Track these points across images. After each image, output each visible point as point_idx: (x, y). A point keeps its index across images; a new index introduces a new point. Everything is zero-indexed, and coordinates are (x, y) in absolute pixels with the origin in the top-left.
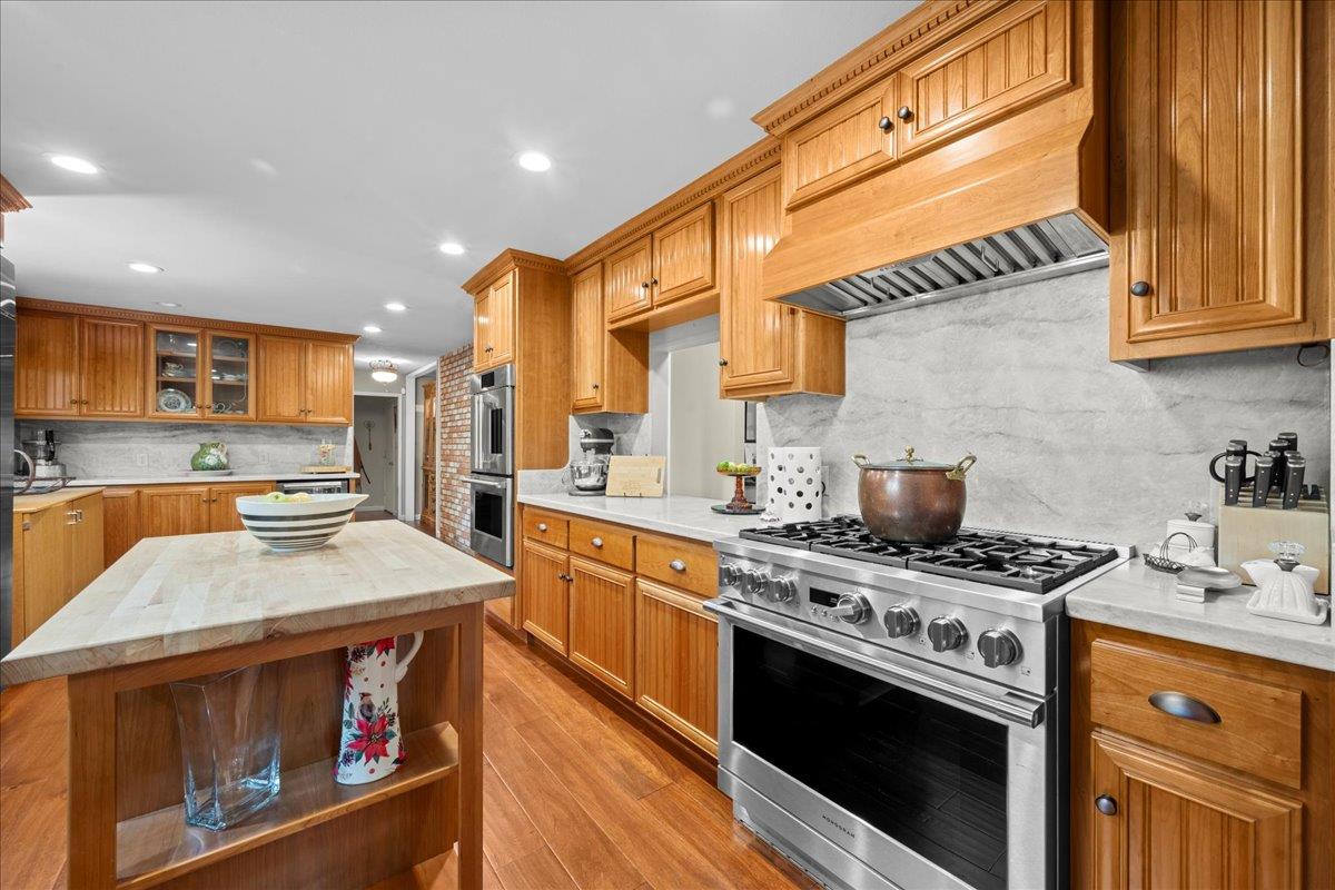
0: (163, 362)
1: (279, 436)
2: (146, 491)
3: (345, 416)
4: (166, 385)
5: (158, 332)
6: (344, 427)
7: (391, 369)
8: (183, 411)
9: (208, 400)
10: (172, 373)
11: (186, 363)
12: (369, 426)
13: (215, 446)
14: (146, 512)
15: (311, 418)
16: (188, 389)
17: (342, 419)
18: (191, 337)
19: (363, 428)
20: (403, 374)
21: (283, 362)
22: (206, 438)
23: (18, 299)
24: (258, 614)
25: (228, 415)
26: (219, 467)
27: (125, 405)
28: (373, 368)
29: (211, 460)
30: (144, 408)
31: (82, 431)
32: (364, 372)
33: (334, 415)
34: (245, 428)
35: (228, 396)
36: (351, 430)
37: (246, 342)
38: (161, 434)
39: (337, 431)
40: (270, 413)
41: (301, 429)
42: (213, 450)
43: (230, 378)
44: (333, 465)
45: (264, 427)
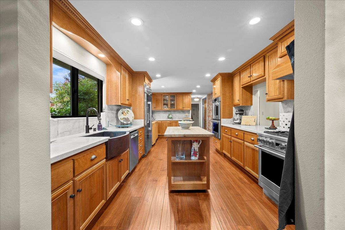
0: (164, 100)
1: (179, 112)
2: (163, 122)
3: (189, 108)
4: (164, 104)
5: (163, 96)
6: (190, 110)
7: (198, 98)
8: (166, 108)
9: (170, 107)
10: (165, 102)
11: (167, 100)
12: (194, 110)
13: (171, 114)
14: (162, 125)
15: (184, 109)
16: (167, 105)
17: (189, 109)
18: (167, 96)
19: (193, 110)
20: (200, 99)
21: (180, 99)
22: (169, 113)
23: (152, 93)
25: (172, 109)
26: (171, 118)
27: (159, 108)
28: (194, 98)
29: (170, 117)
30: (162, 108)
31: (155, 112)
32: (193, 99)
33: (188, 108)
34: (174, 111)
35: (172, 105)
36: (191, 111)
37: (175, 96)
38: (164, 112)
39: (188, 111)
40: (178, 108)
41: (183, 111)
42: (170, 115)
43: (172, 102)
44: (188, 118)
45: (177, 111)
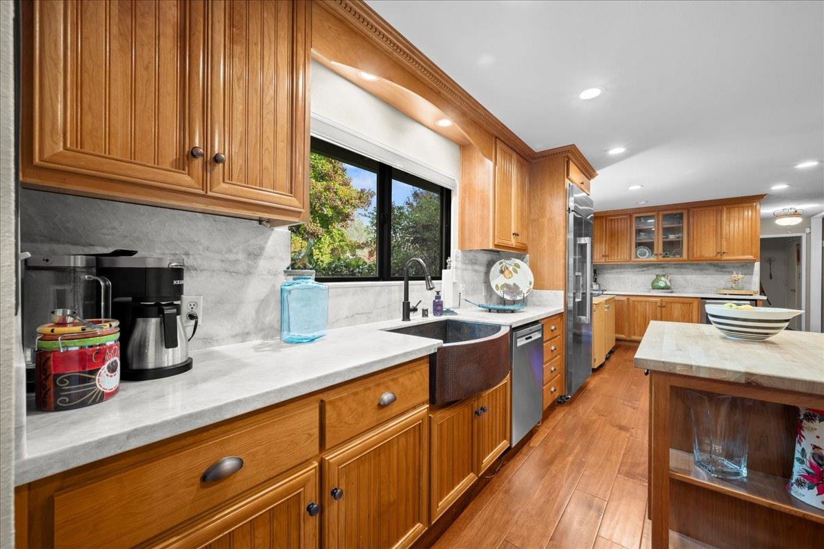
0: (639, 231)
1: (701, 270)
2: (632, 298)
3: (753, 254)
4: (639, 245)
5: (637, 217)
6: (752, 262)
7: (796, 214)
8: (647, 257)
9: (661, 251)
10: (644, 237)
11: (648, 231)
12: (770, 261)
13: (664, 276)
14: (631, 309)
15: (725, 257)
16: (650, 246)
17: (751, 257)
18: (650, 217)
19: (767, 262)
20: (808, 217)
21: (706, 224)
22: (659, 271)
24: (742, 368)
25: (671, 258)
26: (666, 288)
27: (622, 255)
28: (777, 216)
29: (662, 284)
30: (630, 257)
31: (606, 269)
32: (768, 221)
33: (743, 254)
34: (681, 266)
35: (672, 247)
36: (757, 265)
37: (681, 215)
38: (637, 270)
39: (746, 266)
40: (697, 254)
41: (718, 265)
42: (663, 278)
43: (672, 237)
44: (742, 289)
45: (692, 265)
